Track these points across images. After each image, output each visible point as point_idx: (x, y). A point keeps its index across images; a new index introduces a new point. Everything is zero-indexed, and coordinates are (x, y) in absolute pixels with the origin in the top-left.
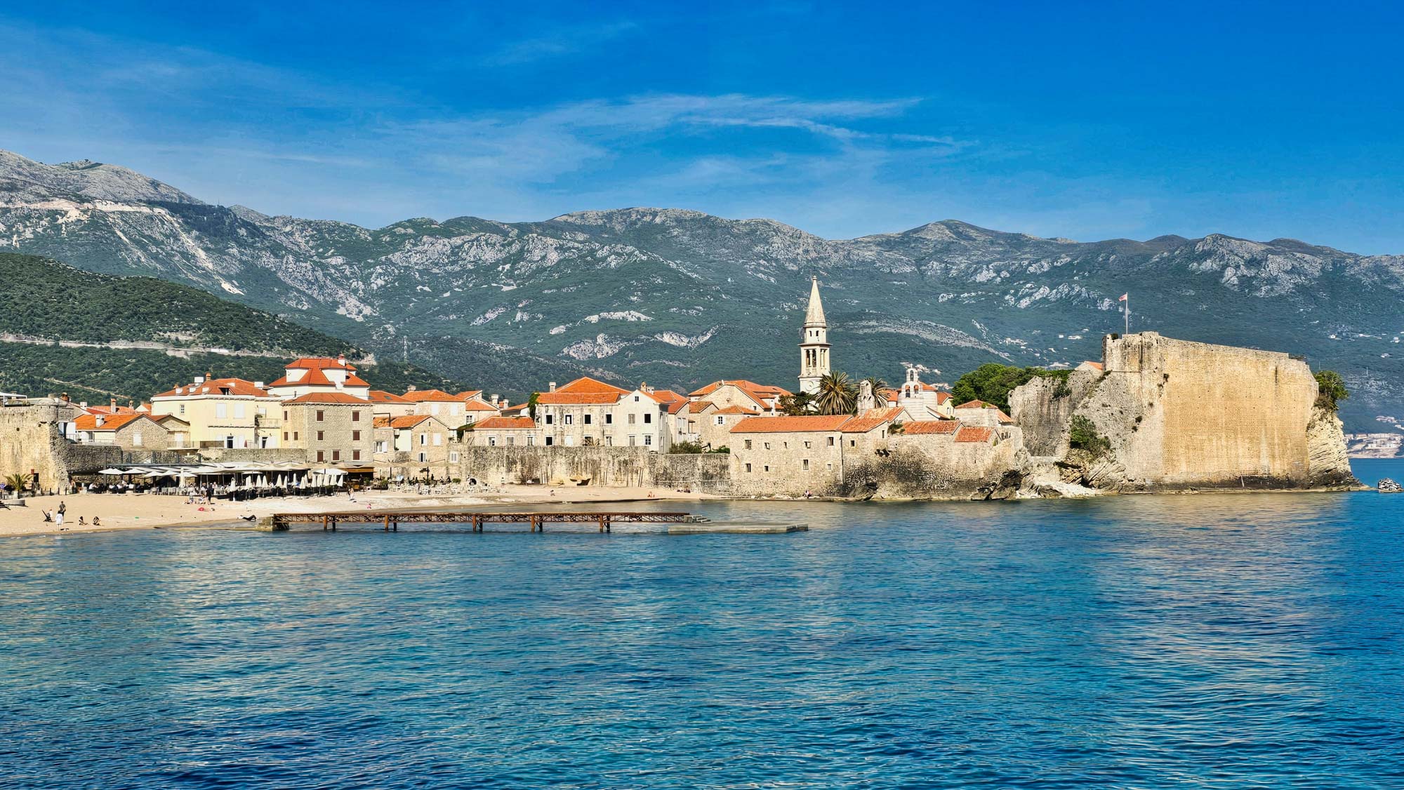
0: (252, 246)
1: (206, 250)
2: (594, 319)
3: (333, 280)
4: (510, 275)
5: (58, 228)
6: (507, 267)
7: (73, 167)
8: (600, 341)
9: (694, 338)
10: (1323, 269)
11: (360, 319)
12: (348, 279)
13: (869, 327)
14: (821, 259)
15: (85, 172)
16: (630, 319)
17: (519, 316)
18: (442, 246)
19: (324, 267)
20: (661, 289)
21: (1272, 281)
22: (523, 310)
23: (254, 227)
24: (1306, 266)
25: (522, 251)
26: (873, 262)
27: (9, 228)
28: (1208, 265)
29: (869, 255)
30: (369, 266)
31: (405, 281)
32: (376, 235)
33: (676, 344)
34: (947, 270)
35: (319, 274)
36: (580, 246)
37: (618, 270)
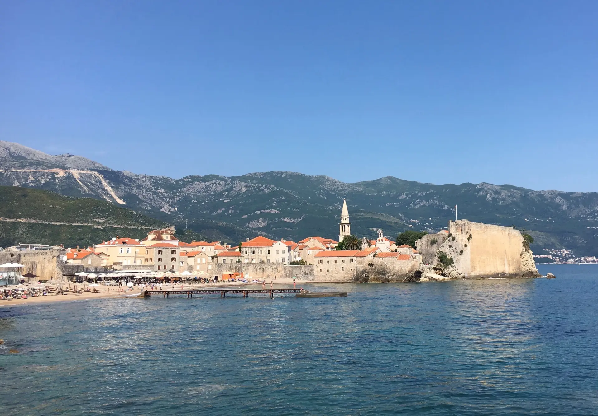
0: (129, 185)
1: (112, 187)
2: (259, 212)
3: (160, 198)
4: (227, 196)
5: (54, 179)
6: (227, 193)
7: (62, 156)
8: (260, 220)
9: (296, 219)
10: (521, 195)
11: (169, 213)
12: (166, 198)
13: (361, 215)
14: (344, 190)
15: (67, 158)
16: (272, 212)
17: (230, 211)
18: (202, 185)
19: (157, 193)
20: (284, 201)
21: (504, 199)
22: (232, 209)
23: (131, 178)
24: (515, 194)
25: (232, 187)
26: (362, 191)
27: (36, 179)
28: (481, 193)
29: (361, 189)
30: (174, 193)
31: (187, 199)
32: (177, 181)
33: (289, 222)
34: (389, 195)
35: (155, 196)
36: (254, 185)
37: (268, 194)
